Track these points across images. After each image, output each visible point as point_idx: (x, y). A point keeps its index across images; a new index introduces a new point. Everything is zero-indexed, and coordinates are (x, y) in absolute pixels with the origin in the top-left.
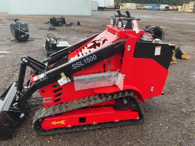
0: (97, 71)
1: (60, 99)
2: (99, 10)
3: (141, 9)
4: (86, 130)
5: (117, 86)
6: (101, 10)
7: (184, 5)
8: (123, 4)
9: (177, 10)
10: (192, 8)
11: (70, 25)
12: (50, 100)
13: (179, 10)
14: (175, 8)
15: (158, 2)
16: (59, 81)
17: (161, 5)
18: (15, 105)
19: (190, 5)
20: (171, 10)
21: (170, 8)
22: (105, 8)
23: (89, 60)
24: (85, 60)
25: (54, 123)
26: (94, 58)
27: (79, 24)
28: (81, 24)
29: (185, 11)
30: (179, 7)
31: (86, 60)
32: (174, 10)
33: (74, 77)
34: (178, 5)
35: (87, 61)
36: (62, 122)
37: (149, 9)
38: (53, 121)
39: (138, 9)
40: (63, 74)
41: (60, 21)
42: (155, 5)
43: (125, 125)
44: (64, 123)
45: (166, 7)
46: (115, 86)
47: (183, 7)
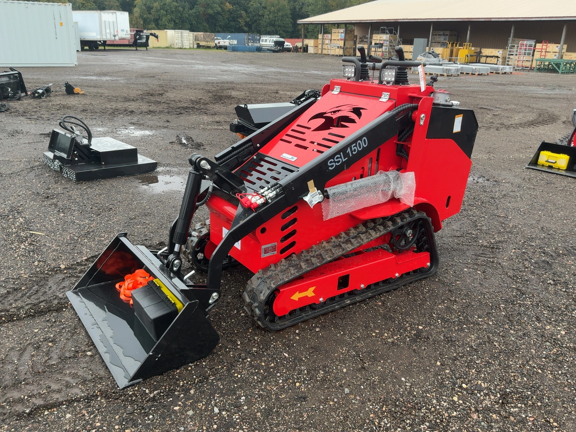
0: (359, 173)
1: (293, 244)
2: (83, 49)
3: (209, 47)
4: (349, 305)
5: (398, 200)
6: (91, 50)
7: (320, 36)
8: (157, 32)
9: (305, 49)
10: (341, 44)
11: (43, 94)
12: (274, 249)
13: (311, 50)
14: (299, 45)
15: (246, 29)
16: (307, 199)
17: (264, 38)
18: (189, 278)
19: (334, 36)
20: (289, 50)
21: (288, 44)
22: (104, 43)
23: (356, 149)
24: (349, 150)
25: (296, 297)
26: (364, 144)
27: (70, 90)
28: (77, 90)
29: (325, 52)
30: (310, 42)
31: (351, 149)
32: (296, 49)
33: (328, 189)
34: (306, 37)
35: (352, 151)
36: (310, 293)
37: (234, 49)
38: (293, 292)
39: (199, 46)
40: (311, 184)
41: (8, 84)
42: (244, 36)
43: (411, 283)
44: (313, 294)
45: (277, 43)
46: (394, 200)
47: (320, 41)
